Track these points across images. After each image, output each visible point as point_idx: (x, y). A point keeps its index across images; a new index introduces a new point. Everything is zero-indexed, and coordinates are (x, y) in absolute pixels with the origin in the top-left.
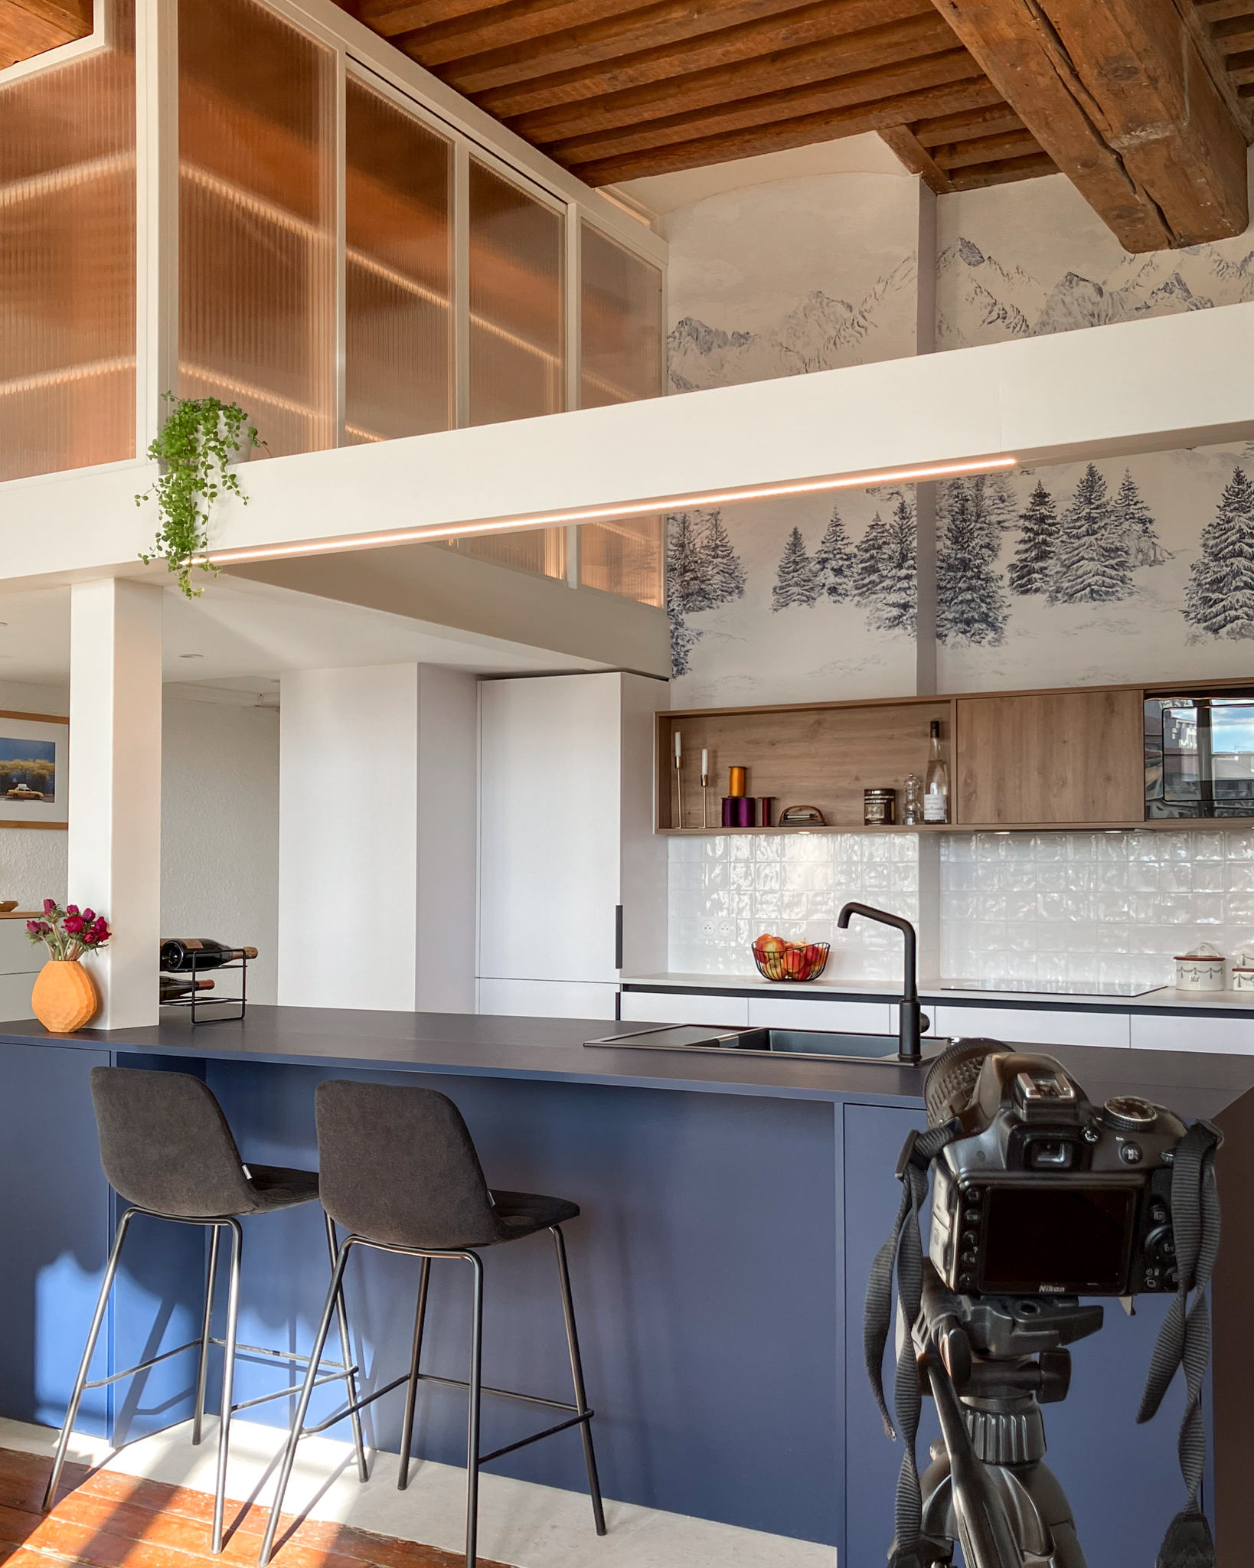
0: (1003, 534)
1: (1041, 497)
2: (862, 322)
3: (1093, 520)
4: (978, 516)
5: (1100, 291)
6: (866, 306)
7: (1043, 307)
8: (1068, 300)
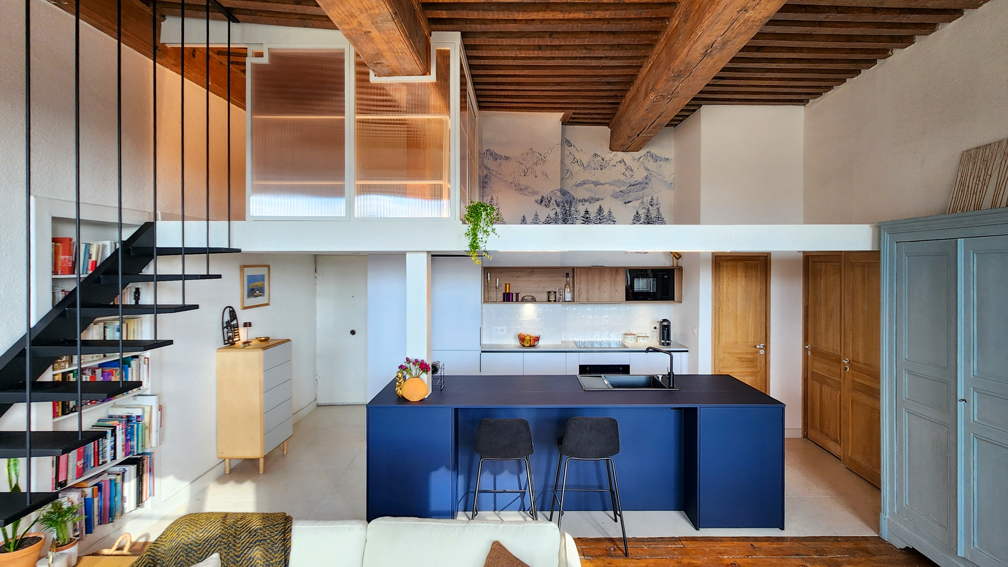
0: (577, 221)
1: (587, 212)
2: (544, 159)
3: (601, 220)
4: (570, 215)
5: (603, 159)
6: (546, 155)
7: (588, 161)
8: (594, 160)
